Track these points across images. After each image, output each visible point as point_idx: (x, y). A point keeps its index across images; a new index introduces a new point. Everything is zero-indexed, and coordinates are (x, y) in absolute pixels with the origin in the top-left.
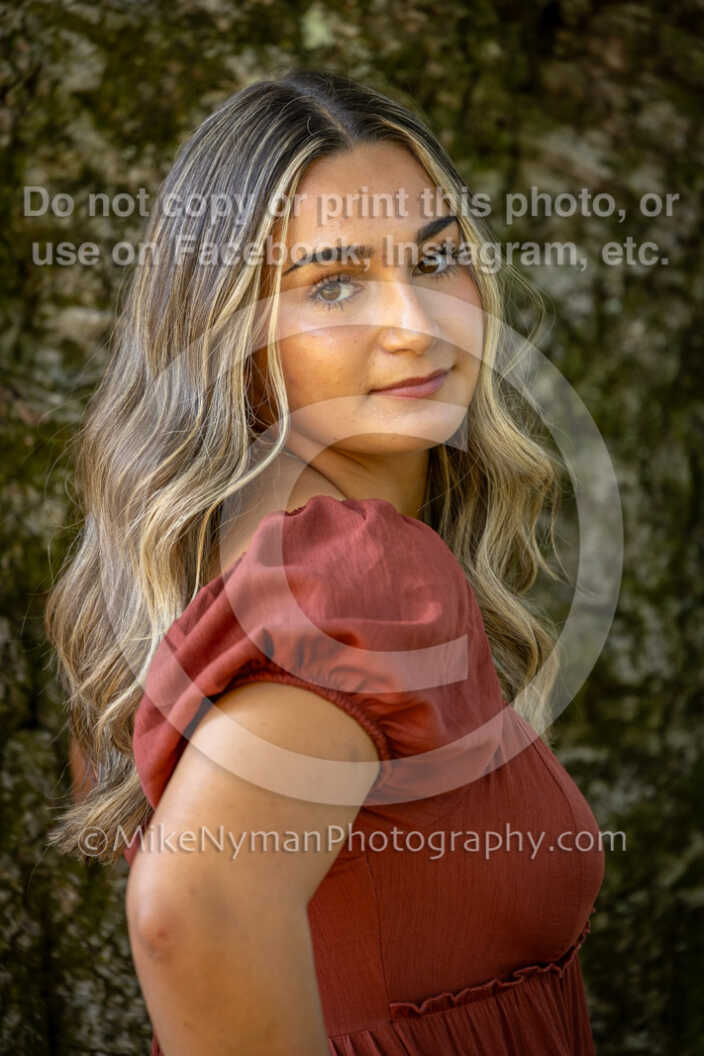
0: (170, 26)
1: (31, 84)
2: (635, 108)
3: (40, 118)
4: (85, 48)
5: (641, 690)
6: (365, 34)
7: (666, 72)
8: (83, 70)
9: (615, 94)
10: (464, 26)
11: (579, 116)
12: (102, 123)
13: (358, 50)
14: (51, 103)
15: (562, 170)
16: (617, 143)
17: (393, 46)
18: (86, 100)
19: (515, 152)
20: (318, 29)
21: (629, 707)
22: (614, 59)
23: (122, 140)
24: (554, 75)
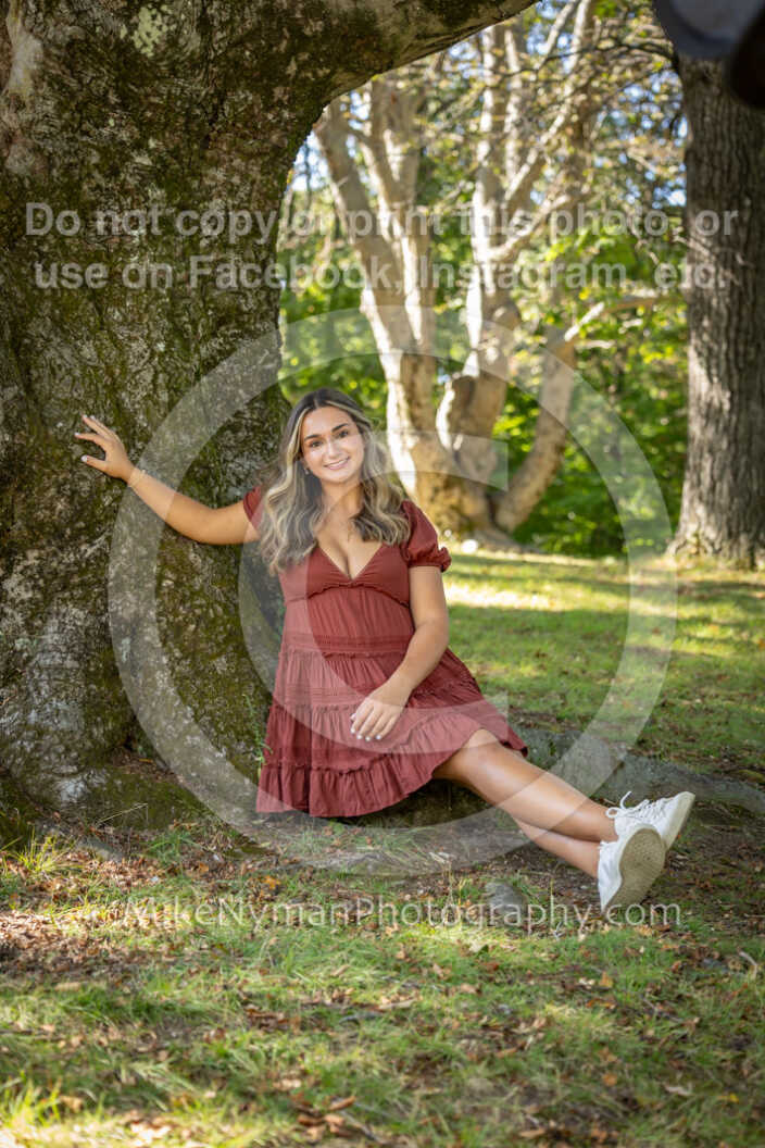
0: (115, 146)
1: (82, 162)
2: (231, 161)
3: (85, 171)
4: (95, 152)
5: (248, 313)
6: (166, 145)
7: (238, 150)
8: (95, 158)
9: (226, 158)
10: (189, 140)
11: (217, 164)
12: (100, 172)
13: (162, 148)
14: (88, 167)
15: (214, 178)
16: (227, 170)
17: (171, 147)
18: (96, 166)
19: (201, 175)
20: (152, 144)
21: (246, 318)
22: (225, 148)
23: (106, 176)
24: (208, 154)
